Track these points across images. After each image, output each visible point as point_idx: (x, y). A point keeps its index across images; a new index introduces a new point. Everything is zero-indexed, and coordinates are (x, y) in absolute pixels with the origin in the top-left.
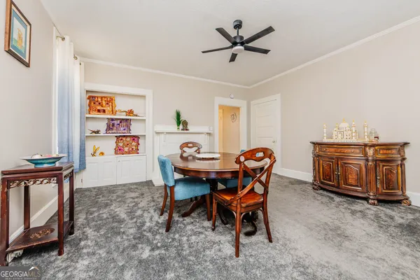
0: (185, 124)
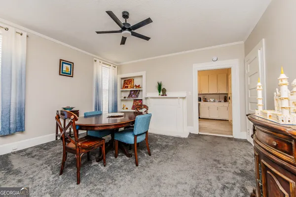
0: (164, 91)
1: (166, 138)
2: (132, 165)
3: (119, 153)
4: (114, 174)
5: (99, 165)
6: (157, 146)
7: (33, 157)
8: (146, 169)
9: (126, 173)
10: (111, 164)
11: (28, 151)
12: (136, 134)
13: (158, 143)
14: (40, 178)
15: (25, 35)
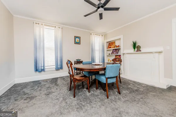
0: (139, 48)
1: (139, 85)
2: (104, 97)
3: (99, 87)
4: (92, 98)
5: (87, 91)
6: (128, 89)
7: (64, 80)
8: (113, 102)
9: (99, 100)
10: (93, 92)
11: (64, 78)
12: (107, 77)
13: (129, 86)
14: (63, 90)
15: (61, 28)
